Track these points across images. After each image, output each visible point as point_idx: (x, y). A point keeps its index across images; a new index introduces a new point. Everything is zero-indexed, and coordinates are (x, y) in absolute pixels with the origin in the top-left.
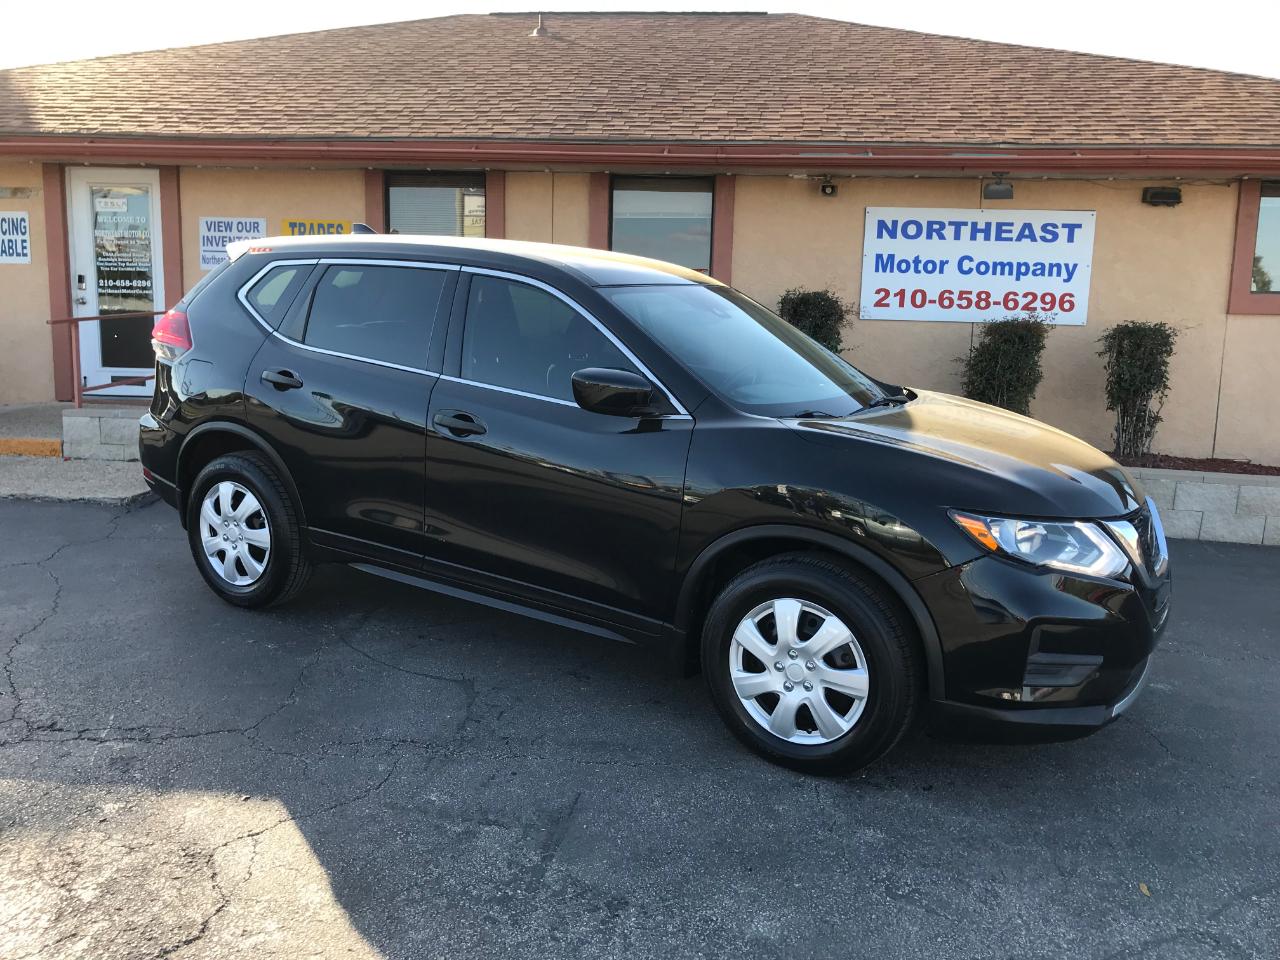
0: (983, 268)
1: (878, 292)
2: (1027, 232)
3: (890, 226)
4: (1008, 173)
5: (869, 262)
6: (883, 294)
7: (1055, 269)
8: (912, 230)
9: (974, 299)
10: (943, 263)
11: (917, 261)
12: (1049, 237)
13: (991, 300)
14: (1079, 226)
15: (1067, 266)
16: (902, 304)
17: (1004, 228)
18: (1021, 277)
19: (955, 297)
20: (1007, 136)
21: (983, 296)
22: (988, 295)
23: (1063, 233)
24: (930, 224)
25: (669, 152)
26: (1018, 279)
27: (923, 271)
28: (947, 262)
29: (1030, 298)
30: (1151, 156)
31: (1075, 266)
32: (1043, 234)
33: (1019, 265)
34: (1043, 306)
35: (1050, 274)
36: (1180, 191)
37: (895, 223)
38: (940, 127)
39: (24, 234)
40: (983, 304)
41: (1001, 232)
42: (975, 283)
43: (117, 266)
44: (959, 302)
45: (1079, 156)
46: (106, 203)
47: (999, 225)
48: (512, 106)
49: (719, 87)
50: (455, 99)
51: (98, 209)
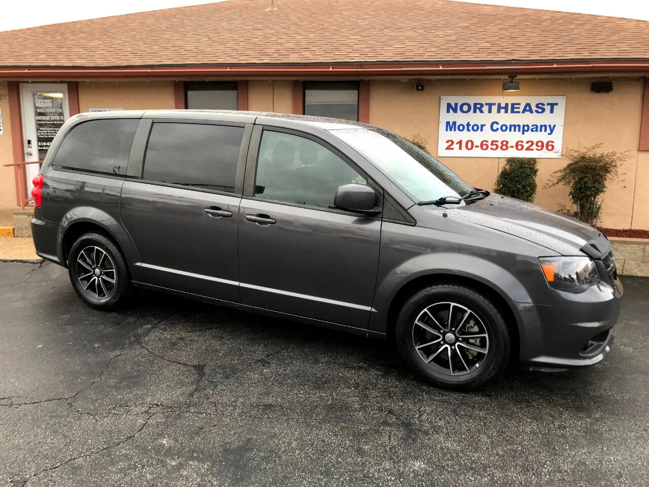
0: (504, 128)
1: (448, 142)
2: (528, 108)
3: (454, 107)
4: (517, 76)
5: (443, 126)
6: (450, 143)
7: (543, 128)
8: (465, 108)
9: (500, 145)
10: (482, 126)
11: (468, 125)
12: (540, 110)
13: (509, 145)
14: (557, 104)
15: (550, 126)
16: (460, 148)
17: (515, 106)
18: (525, 132)
19: (489, 144)
20: (516, 56)
21: (505, 143)
22: (507, 142)
23: (548, 108)
24: (475, 105)
25: (332, 69)
26: (523, 133)
27: (471, 130)
28: (485, 125)
29: (530, 144)
30: (595, 65)
31: (554, 126)
32: (537, 109)
33: (524, 126)
34: (537, 148)
35: (541, 131)
36: (612, 84)
37: (456, 104)
38: (479, 52)
40: (504, 147)
41: (514, 108)
42: (500, 136)
43: (48, 135)
44: (492, 147)
45: (555, 66)
46: (41, 102)
47: (513, 105)
48: (251, 46)
49: (362, 34)
50: (222, 43)
51: (37, 105)
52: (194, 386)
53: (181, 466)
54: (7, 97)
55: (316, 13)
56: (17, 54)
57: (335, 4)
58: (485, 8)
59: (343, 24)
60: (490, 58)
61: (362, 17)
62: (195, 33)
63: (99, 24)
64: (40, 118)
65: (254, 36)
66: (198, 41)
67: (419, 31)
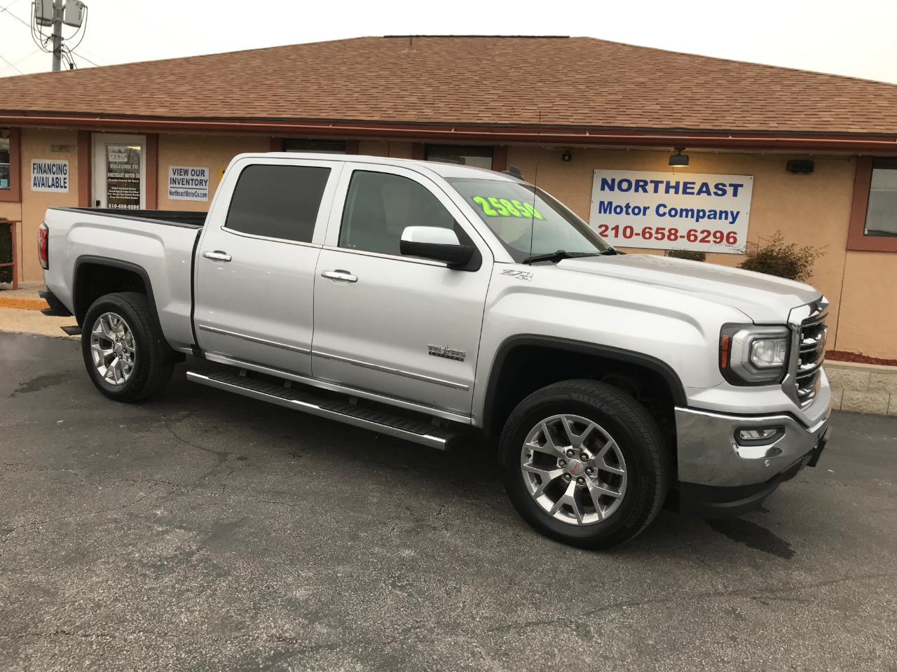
0: (673, 213)
1: (600, 227)
2: (705, 189)
3: (610, 182)
4: (685, 148)
5: (595, 207)
6: (603, 228)
7: (724, 215)
8: (625, 185)
9: (667, 233)
10: (645, 209)
11: (628, 206)
12: (720, 192)
13: (678, 234)
14: (742, 186)
15: (732, 213)
16: (616, 236)
17: (689, 186)
18: (700, 219)
19: (653, 232)
20: (684, 123)
21: (673, 232)
22: (676, 231)
23: (730, 190)
24: (637, 182)
25: (455, 130)
26: (697, 221)
27: (631, 213)
28: (648, 208)
29: (706, 234)
31: (738, 213)
32: (716, 191)
33: (699, 211)
34: (715, 239)
35: (720, 218)
36: (812, 163)
37: (613, 180)
38: (641, 117)
39: (65, 174)
40: (673, 237)
41: (687, 188)
42: (668, 223)
43: (120, 196)
44: (656, 236)
45: (730, 138)
46: (115, 156)
47: (685, 184)
48: (365, 98)
49: (508, 87)
50: (332, 93)
51: (110, 160)
52: (210, 470)
53: (166, 532)
54: (77, 148)
55: (461, 59)
56: (90, 98)
57: (491, 47)
58: (679, 58)
59: (489, 74)
60: (651, 125)
61: (516, 66)
62: (305, 79)
63: (195, 64)
64: (111, 175)
65: (374, 85)
66: (305, 90)
67: (580, 87)
